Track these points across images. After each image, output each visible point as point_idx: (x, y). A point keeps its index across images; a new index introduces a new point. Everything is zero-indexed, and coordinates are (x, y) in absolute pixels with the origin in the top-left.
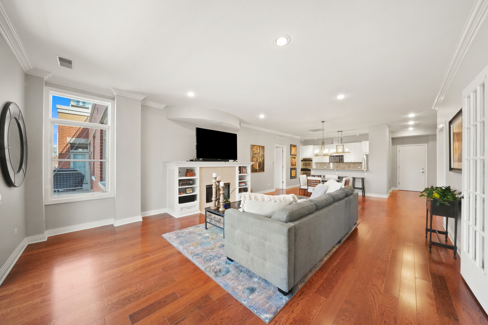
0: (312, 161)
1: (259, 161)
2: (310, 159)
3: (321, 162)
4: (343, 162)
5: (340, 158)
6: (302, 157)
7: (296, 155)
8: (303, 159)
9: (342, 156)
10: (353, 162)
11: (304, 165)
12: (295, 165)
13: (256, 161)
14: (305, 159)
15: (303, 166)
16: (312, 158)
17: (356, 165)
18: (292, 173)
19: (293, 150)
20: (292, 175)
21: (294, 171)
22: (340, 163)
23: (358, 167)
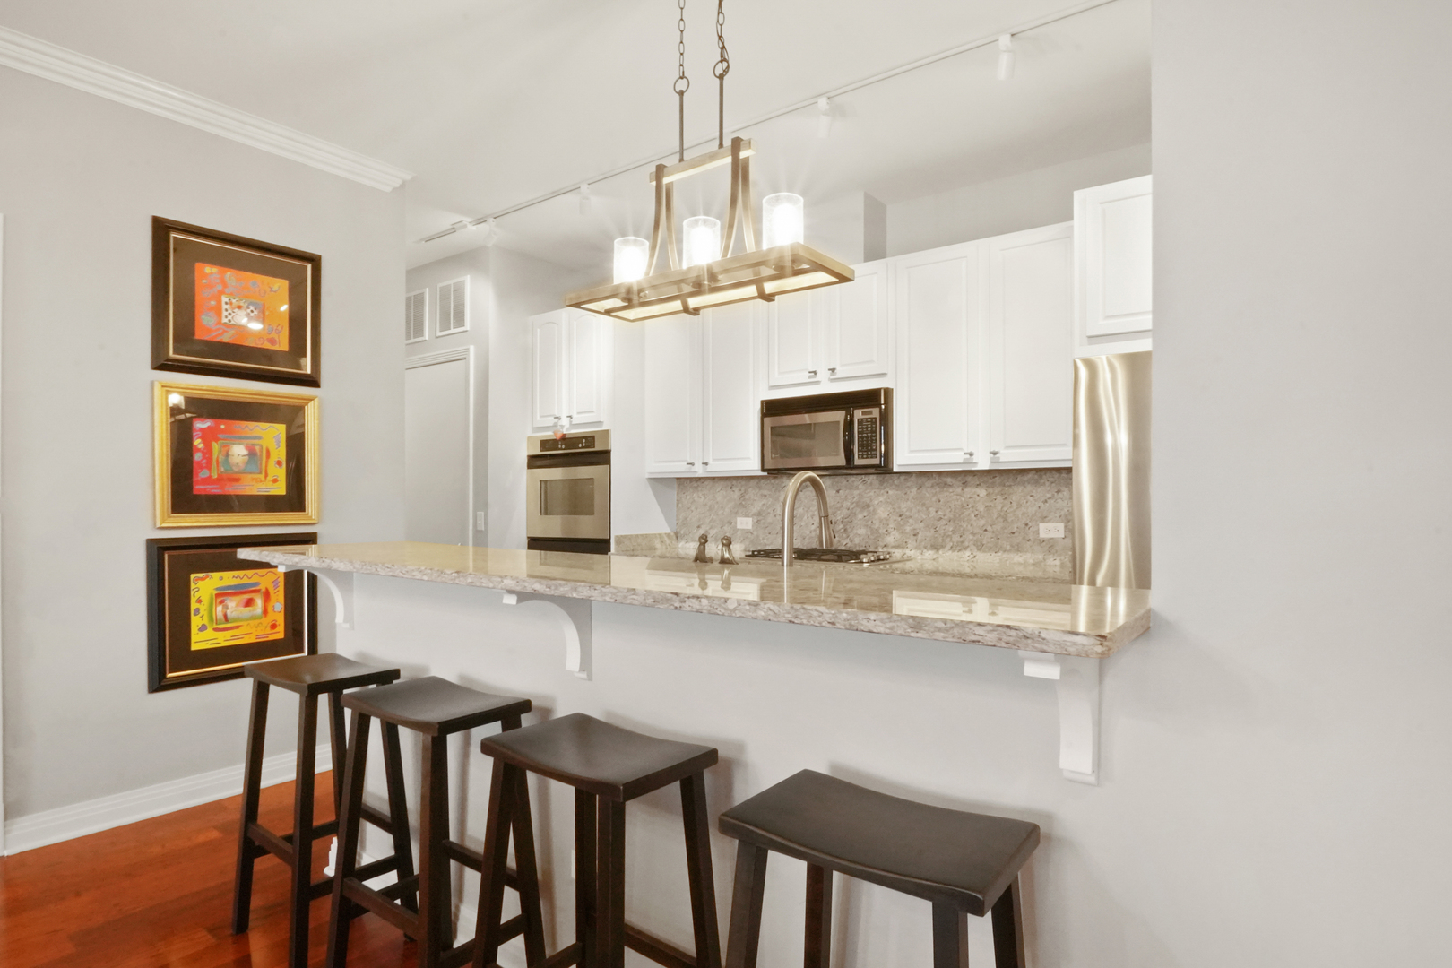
0: (603, 457)
2: (590, 439)
3: (699, 471)
4: (884, 469)
5: (849, 425)
6: (540, 422)
7: (312, 381)
8: (545, 444)
9: (869, 398)
10: (983, 463)
11: (552, 501)
12: (294, 499)
14: (554, 442)
15: (542, 512)
16: (606, 435)
17: (1014, 498)
18: (194, 606)
19: (239, 307)
20: (203, 628)
21: (256, 584)
22: (871, 484)
23: (1042, 526)
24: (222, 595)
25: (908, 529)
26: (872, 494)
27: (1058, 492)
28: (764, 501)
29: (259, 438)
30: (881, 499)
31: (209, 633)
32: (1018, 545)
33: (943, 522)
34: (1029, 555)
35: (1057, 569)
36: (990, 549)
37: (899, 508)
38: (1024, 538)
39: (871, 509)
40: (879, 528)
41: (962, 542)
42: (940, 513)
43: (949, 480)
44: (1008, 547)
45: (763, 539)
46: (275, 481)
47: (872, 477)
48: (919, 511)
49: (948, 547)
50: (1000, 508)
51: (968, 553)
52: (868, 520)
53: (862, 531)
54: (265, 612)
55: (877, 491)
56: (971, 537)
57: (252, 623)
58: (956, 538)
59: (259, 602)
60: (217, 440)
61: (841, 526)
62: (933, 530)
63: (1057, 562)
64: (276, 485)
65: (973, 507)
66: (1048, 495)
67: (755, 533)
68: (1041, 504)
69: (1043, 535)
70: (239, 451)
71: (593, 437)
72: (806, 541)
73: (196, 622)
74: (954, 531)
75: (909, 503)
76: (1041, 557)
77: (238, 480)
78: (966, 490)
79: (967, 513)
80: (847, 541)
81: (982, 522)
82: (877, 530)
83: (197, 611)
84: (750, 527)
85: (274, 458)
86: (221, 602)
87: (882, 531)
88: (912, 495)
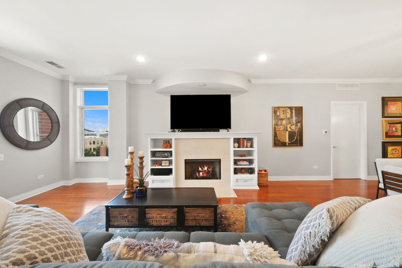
1: (289, 129)
13: (284, 130)
18: (388, 151)
19: (394, 107)
20: (390, 154)
21: (397, 149)
24: (392, 150)
29: (397, 127)
31: (390, 155)
46: (399, 133)
54: (398, 153)
57: (396, 154)
59: (397, 152)
60: (391, 127)
64: (400, 134)
70: (394, 129)
73: (389, 154)
77: (394, 133)
83: (389, 152)
85: (399, 130)
86: (392, 151)
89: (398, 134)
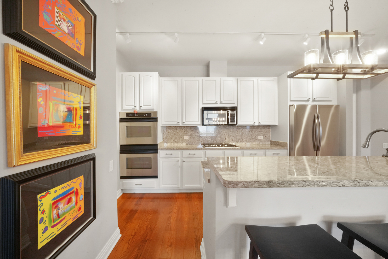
0: (155, 120)
2: (149, 114)
3: (180, 124)
5: (228, 114)
6: (125, 107)
7: (93, 76)
8: (127, 114)
9: (234, 109)
11: (129, 133)
12: (86, 137)
14: (133, 114)
15: (127, 136)
16: (156, 113)
17: (253, 131)
18: (39, 216)
20: (45, 230)
22: (221, 128)
23: (259, 137)
24: (56, 203)
25: (231, 138)
26: (222, 130)
27: (262, 130)
28: (192, 132)
30: (224, 131)
31: (49, 231)
32: (254, 141)
33: (238, 136)
34: (256, 143)
35: (262, 145)
36: (248, 142)
37: (228, 133)
38: (255, 139)
39: (222, 134)
40: (223, 138)
41: (243, 141)
42: (238, 134)
43: (240, 127)
44: (252, 141)
45: (192, 142)
46: (79, 127)
47: (222, 127)
48: (233, 134)
49: (240, 142)
50: (250, 133)
51: (244, 143)
52: (221, 136)
53: (219, 139)
54: (76, 203)
55: (223, 130)
56: (245, 139)
57: (70, 212)
58: (241, 140)
59: (74, 199)
61: (214, 138)
62: (236, 138)
63: (262, 144)
64: (79, 129)
65: (245, 133)
66: (260, 131)
67: (189, 140)
68: (259, 132)
69: (259, 139)
71: (151, 113)
72: (204, 142)
74: (241, 138)
75: (231, 132)
76: (259, 143)
78: (243, 130)
79: (244, 134)
80: (216, 141)
81: (247, 136)
82: (223, 139)
83: (42, 219)
84: (188, 139)
85: (78, 115)
86: (56, 207)
87: (224, 139)
88: (231, 130)
89: (77, 129)
